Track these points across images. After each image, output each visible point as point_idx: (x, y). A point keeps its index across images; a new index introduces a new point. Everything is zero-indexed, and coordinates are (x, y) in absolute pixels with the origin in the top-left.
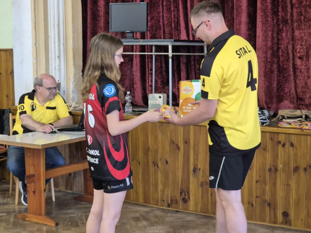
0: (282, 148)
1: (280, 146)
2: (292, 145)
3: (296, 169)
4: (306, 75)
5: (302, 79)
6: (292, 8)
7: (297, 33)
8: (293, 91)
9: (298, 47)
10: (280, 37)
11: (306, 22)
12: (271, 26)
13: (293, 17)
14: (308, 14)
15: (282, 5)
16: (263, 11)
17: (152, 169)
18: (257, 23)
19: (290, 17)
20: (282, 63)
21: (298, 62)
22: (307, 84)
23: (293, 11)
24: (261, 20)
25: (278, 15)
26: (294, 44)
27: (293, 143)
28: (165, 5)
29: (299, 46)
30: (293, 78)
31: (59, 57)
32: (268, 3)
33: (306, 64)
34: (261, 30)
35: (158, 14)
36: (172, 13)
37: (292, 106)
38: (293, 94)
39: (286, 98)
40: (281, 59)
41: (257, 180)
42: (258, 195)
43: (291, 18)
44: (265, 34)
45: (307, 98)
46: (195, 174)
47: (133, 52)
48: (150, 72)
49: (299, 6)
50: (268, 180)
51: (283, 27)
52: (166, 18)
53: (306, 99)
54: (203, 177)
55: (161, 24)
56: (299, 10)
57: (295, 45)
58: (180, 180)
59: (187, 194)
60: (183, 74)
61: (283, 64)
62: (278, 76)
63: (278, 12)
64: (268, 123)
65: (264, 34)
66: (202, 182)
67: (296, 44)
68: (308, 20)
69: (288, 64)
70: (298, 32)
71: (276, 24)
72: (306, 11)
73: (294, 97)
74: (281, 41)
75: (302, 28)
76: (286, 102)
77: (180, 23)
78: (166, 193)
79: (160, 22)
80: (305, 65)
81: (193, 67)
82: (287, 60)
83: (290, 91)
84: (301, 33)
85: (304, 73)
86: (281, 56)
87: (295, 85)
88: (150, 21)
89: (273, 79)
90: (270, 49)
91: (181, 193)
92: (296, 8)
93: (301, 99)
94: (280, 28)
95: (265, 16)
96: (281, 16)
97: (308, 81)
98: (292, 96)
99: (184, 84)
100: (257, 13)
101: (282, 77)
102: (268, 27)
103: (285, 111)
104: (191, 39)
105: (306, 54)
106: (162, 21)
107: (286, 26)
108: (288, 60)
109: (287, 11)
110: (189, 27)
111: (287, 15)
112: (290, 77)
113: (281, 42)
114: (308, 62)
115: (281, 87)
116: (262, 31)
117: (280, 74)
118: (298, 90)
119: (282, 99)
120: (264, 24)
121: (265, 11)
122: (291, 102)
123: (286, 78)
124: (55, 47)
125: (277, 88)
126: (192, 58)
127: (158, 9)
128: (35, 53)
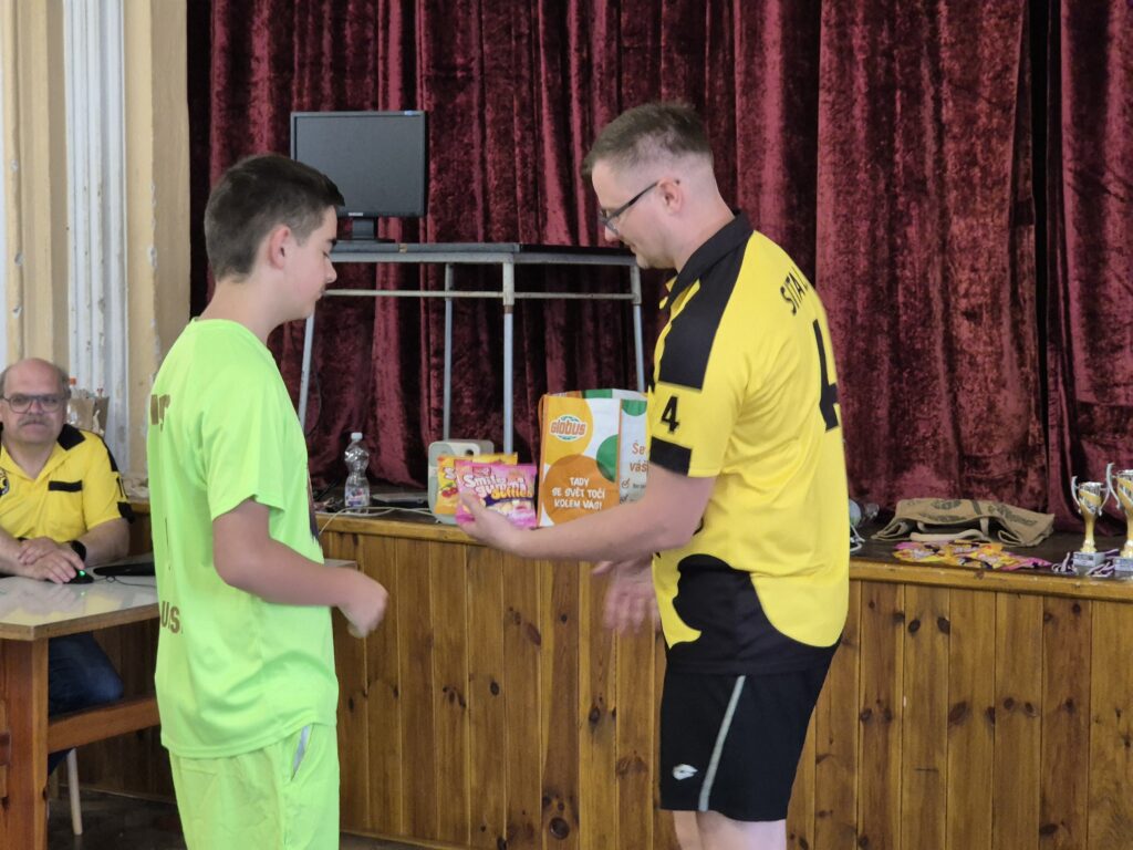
0: (909, 638)
1: (902, 631)
2: (944, 626)
3: (959, 713)
4: (993, 375)
5: (977, 388)
6: (939, 140)
7: (958, 226)
8: (947, 432)
9: (964, 276)
10: (899, 241)
11: (991, 189)
12: (866, 202)
13: (945, 170)
14: (995, 159)
15: (906, 126)
16: (838, 147)
17: (440, 711)
18: (819, 190)
19: (934, 170)
20: (907, 333)
21: (964, 329)
22: (997, 409)
23: (945, 149)
24: (832, 177)
25: (891, 162)
26: (950, 265)
27: (947, 619)
28: (493, 121)
29: (967, 271)
30: (947, 385)
31: (104, 304)
32: (858, 120)
33: (990, 338)
34: (830, 214)
35: (466, 153)
36: (517, 150)
37: (942, 485)
38: (947, 444)
39: (921, 457)
40: (904, 318)
41: (821, 752)
42: (825, 807)
43: (937, 172)
44: (845, 230)
45: (995, 456)
46: (596, 732)
47: (374, 288)
48: (434, 360)
49: (965, 130)
50: (858, 752)
51: (908, 204)
52: (494, 168)
53: (992, 460)
54: (625, 741)
55: (476, 187)
56: (964, 147)
57: (952, 270)
58: (543, 755)
59: (566, 804)
60: (555, 369)
61: (911, 334)
62: (893, 379)
63: (894, 151)
64: (860, 546)
65: (842, 228)
66: (621, 762)
67: (957, 265)
68: (995, 183)
69: (929, 338)
70: (962, 224)
71: (886, 195)
72: (988, 149)
73: (951, 455)
74: (902, 254)
75: (974, 210)
76: (923, 473)
77: (543, 186)
78: (492, 799)
79: (473, 182)
80: (988, 340)
81: (591, 343)
82: (925, 321)
83: (935, 431)
84: (971, 228)
85: (984, 370)
86: (901, 306)
87: (953, 413)
88: (435, 178)
89: (876, 389)
90: (864, 283)
91: (546, 801)
92: (954, 137)
93: (978, 463)
94: (900, 207)
95: (847, 165)
96: (901, 167)
97: (999, 397)
98: (942, 451)
99: (558, 408)
100: (819, 154)
101: (907, 383)
102: (858, 203)
103: (919, 502)
104: (584, 242)
105: (989, 301)
106: (481, 176)
107: (920, 204)
108: (927, 320)
109: (924, 149)
110: (576, 199)
111: (923, 163)
112: (935, 382)
113: (901, 258)
114: (998, 330)
115: (903, 419)
116: (836, 217)
117: (900, 373)
118: (963, 428)
119: (909, 460)
120: (842, 195)
121: (846, 147)
122: (941, 472)
123: (920, 386)
124: (89, 267)
125: (890, 422)
126: (588, 310)
127: (464, 135)
128: (15, 289)
